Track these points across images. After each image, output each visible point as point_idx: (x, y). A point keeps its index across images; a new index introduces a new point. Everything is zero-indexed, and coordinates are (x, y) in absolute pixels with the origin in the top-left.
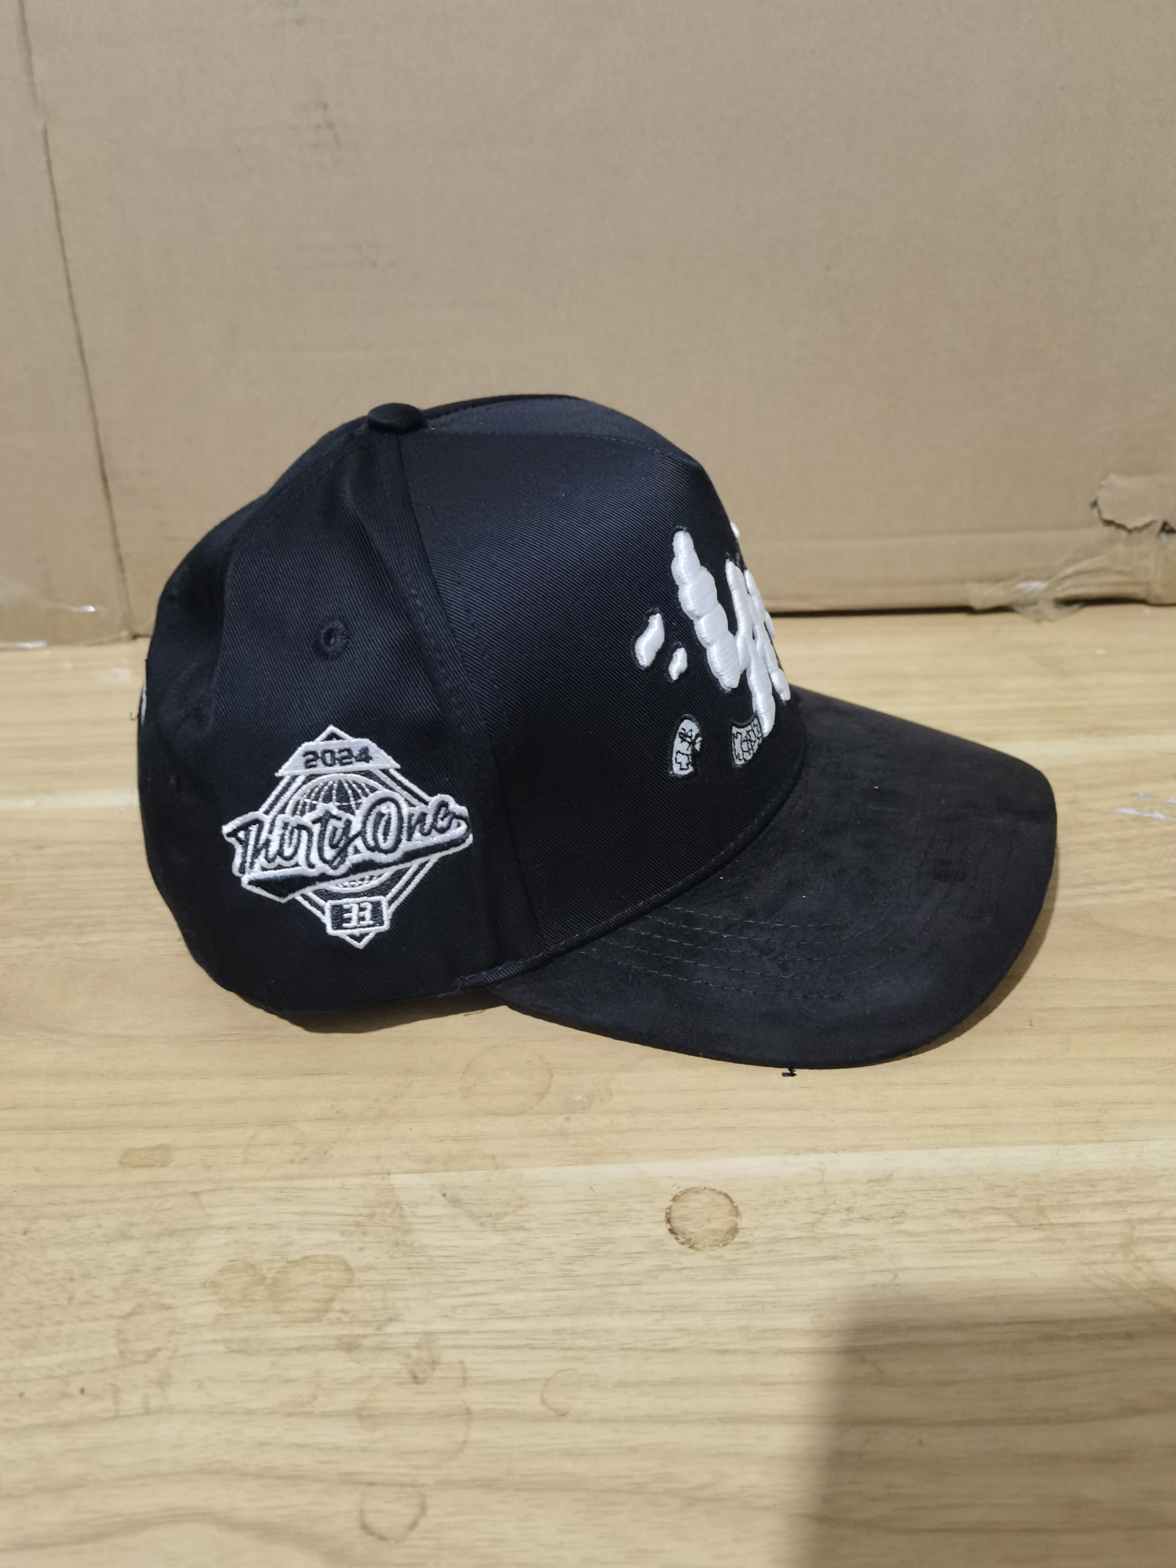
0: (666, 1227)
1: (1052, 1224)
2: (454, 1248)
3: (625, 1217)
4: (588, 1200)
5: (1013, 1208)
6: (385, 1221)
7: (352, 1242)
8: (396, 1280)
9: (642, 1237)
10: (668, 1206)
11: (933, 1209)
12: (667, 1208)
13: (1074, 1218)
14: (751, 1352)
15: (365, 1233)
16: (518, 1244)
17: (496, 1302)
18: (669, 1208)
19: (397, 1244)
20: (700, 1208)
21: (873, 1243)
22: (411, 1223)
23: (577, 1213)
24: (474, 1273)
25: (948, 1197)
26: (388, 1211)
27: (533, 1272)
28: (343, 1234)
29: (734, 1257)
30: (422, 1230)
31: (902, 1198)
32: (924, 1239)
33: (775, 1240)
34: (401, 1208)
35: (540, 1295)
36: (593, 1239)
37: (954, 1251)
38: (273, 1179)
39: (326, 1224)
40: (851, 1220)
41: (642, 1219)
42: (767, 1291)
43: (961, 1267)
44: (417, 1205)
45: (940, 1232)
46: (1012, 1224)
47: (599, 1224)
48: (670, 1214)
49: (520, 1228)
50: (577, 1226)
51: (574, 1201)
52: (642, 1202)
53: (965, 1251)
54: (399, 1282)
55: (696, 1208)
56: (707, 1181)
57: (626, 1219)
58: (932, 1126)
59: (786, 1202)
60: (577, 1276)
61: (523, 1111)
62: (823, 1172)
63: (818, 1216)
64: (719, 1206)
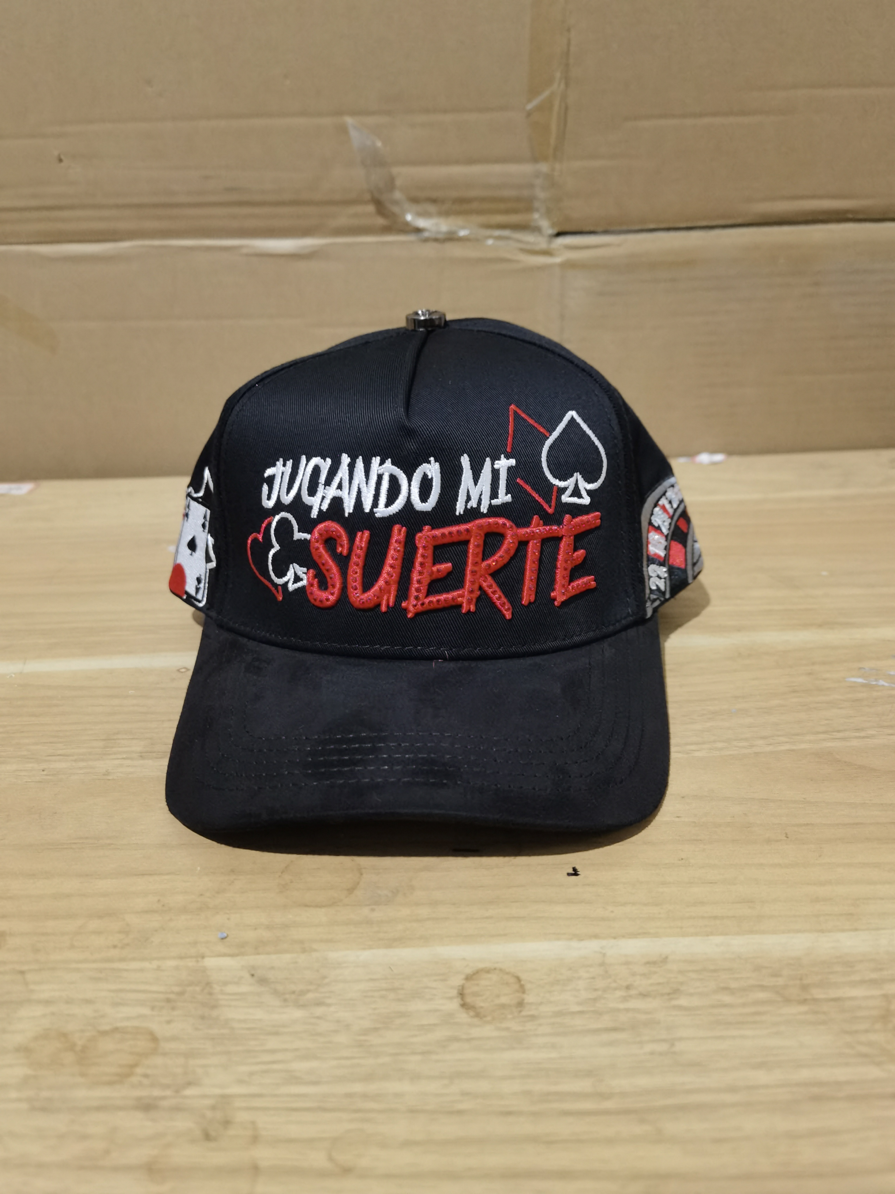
0: (458, 1001)
1: (815, 1000)
2: (257, 1022)
3: (420, 994)
4: (387, 979)
5: (779, 986)
6: (194, 998)
7: (162, 1016)
8: (198, 1049)
9: (436, 1011)
11: (706, 987)
12: (459, 986)
13: (835, 993)
14: (534, 1114)
15: (173, 1009)
16: (318, 1018)
17: (290, 1069)
18: (462, 986)
19: (203, 1017)
20: (490, 986)
21: (650, 1016)
22: (219, 999)
23: (377, 990)
24: (273, 1043)
25: (719, 976)
26: (198, 989)
27: (330, 1042)
28: (153, 1008)
29: (521, 1028)
30: (228, 1006)
31: (677, 978)
32: (698, 1013)
33: (560, 1014)
34: (211, 987)
35: (335, 1062)
36: (389, 1013)
37: (726, 1023)
38: (94, 961)
39: (139, 1000)
40: (631, 996)
41: (435, 995)
42: (551, 1059)
43: (733, 1037)
44: (225, 983)
45: (713, 1007)
46: (779, 1000)
47: (395, 1000)
48: (462, 991)
49: (319, 1003)
50: (374, 1001)
51: (374, 980)
52: (435, 981)
53: (736, 1023)
54: (202, 1051)
55: (486, 986)
56: (497, 963)
57: (421, 996)
58: (703, 917)
59: (570, 980)
60: (370, 1046)
61: (333, 903)
62: (604, 955)
63: (600, 993)
64: (507, 984)
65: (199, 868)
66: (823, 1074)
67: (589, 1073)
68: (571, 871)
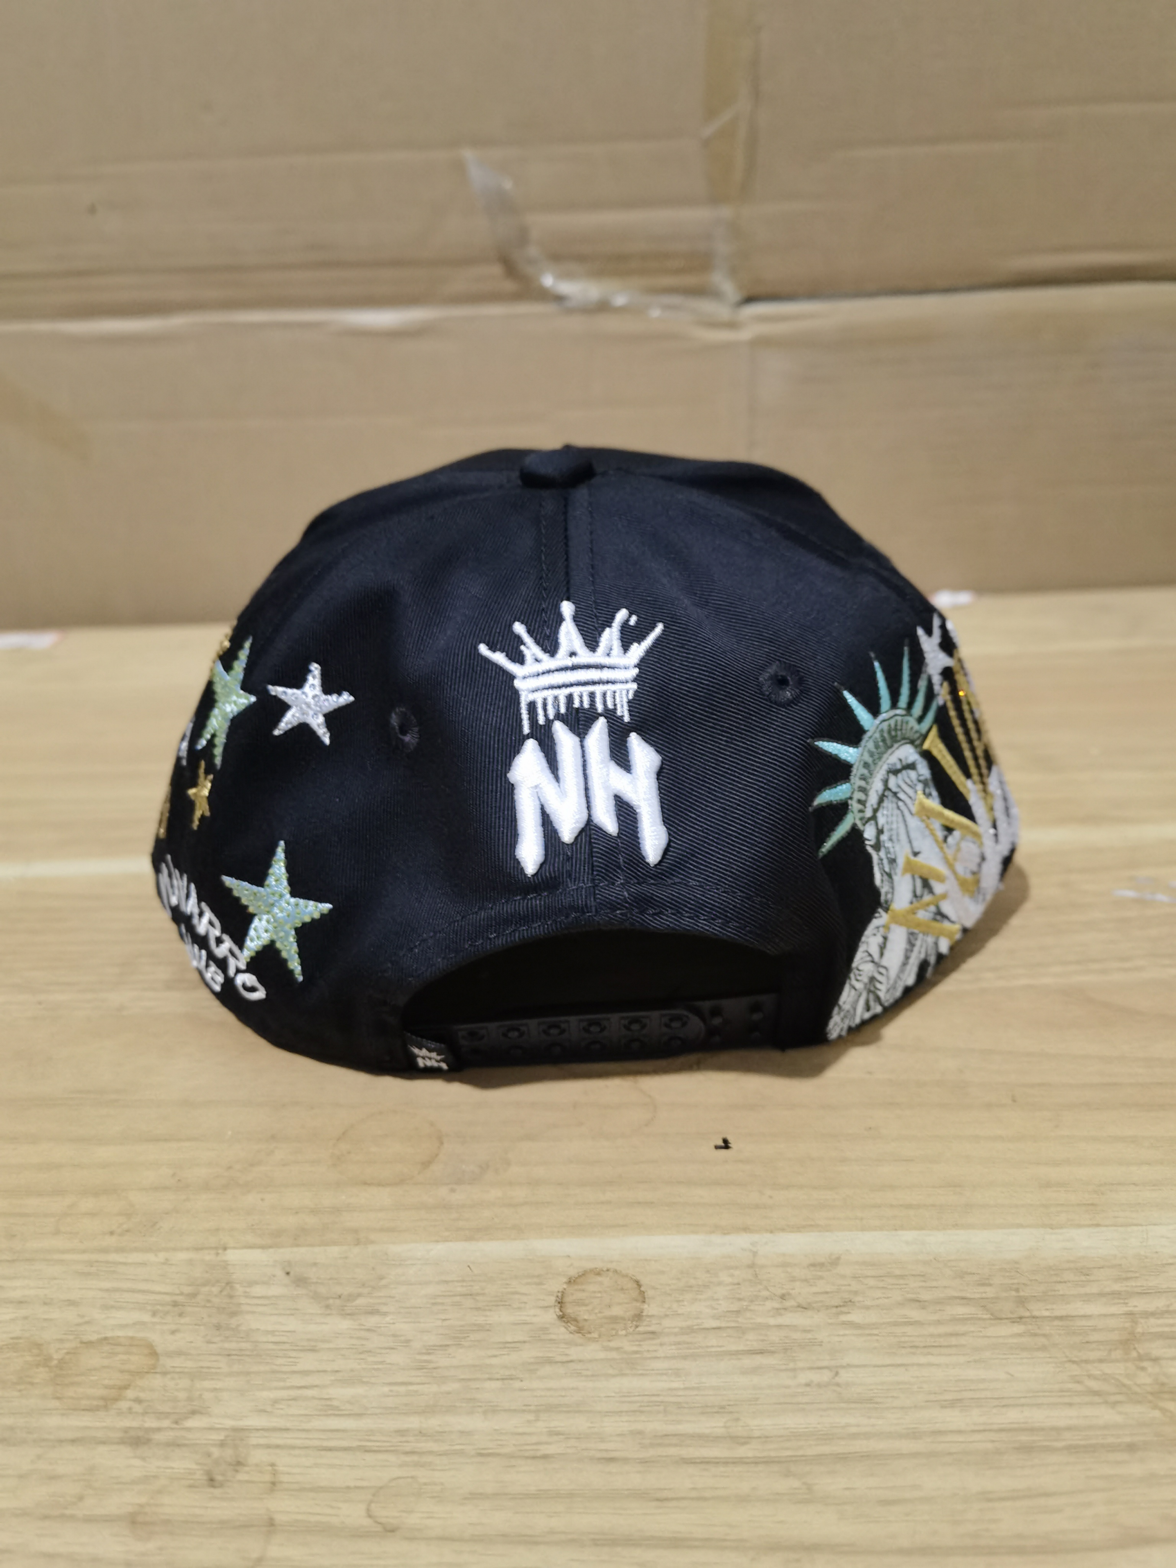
0: (555, 1312)
1: (1034, 1317)
2: (288, 1334)
3: (505, 1301)
4: (463, 1281)
5: (987, 1298)
6: (209, 1301)
7: (165, 1323)
8: (208, 1368)
9: (526, 1323)
10: (560, 1290)
11: (888, 1298)
12: (559, 1292)
13: (1061, 1310)
14: (644, 1462)
15: (181, 1315)
16: (368, 1330)
17: (327, 1397)
18: (563, 1292)
19: (218, 1327)
20: (600, 1292)
21: (809, 1336)
22: (240, 1304)
23: (449, 1296)
24: (307, 1362)
25: (906, 1284)
26: (215, 1290)
27: (382, 1363)
28: (154, 1314)
29: (635, 1348)
30: (253, 1313)
31: (849, 1285)
32: (875, 1332)
33: (690, 1330)
34: (232, 1288)
35: (386, 1389)
36: (462, 1326)
37: (911, 1347)
38: (84, 1251)
39: (137, 1303)
40: (785, 1309)
41: (525, 1303)
42: (670, 1389)
43: (919, 1365)
44: (251, 1284)
45: (896, 1324)
46: (985, 1316)
47: (471, 1308)
48: (562, 1298)
49: (372, 1312)
50: (446, 1310)
51: (446, 1282)
52: (528, 1284)
53: (925, 1347)
54: (213, 1370)
55: (595, 1292)
56: (612, 1262)
57: (507, 1303)
58: (892, 1206)
59: (706, 1286)
60: (435, 1368)
61: (400, 1181)
62: (755, 1254)
63: (745, 1303)
64: (622, 1289)
65: (230, 1133)
66: (1038, 1416)
67: (721, 1410)
68: (721, 1143)
